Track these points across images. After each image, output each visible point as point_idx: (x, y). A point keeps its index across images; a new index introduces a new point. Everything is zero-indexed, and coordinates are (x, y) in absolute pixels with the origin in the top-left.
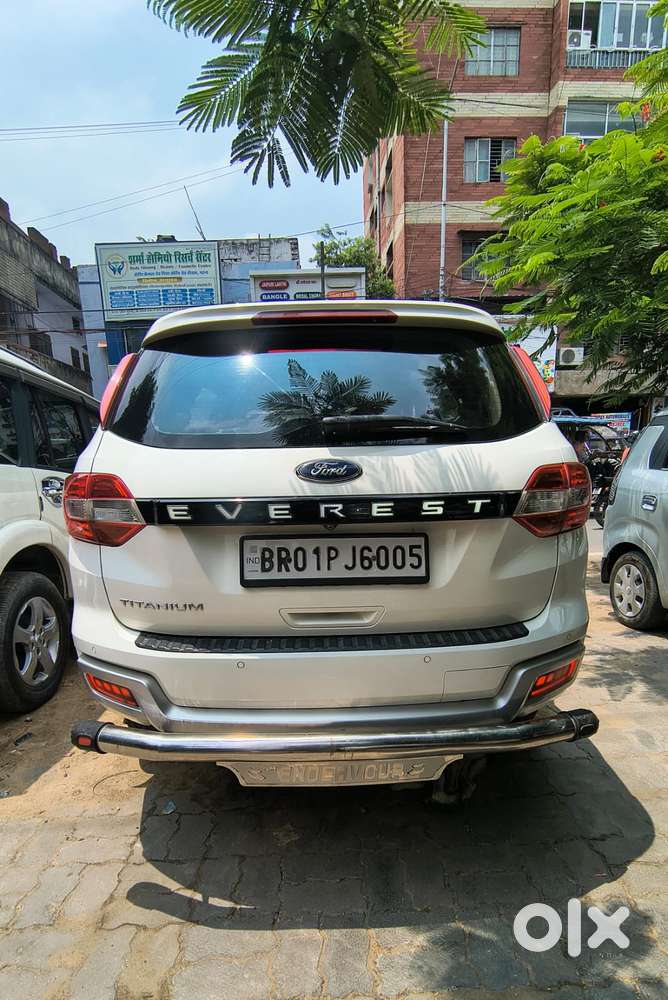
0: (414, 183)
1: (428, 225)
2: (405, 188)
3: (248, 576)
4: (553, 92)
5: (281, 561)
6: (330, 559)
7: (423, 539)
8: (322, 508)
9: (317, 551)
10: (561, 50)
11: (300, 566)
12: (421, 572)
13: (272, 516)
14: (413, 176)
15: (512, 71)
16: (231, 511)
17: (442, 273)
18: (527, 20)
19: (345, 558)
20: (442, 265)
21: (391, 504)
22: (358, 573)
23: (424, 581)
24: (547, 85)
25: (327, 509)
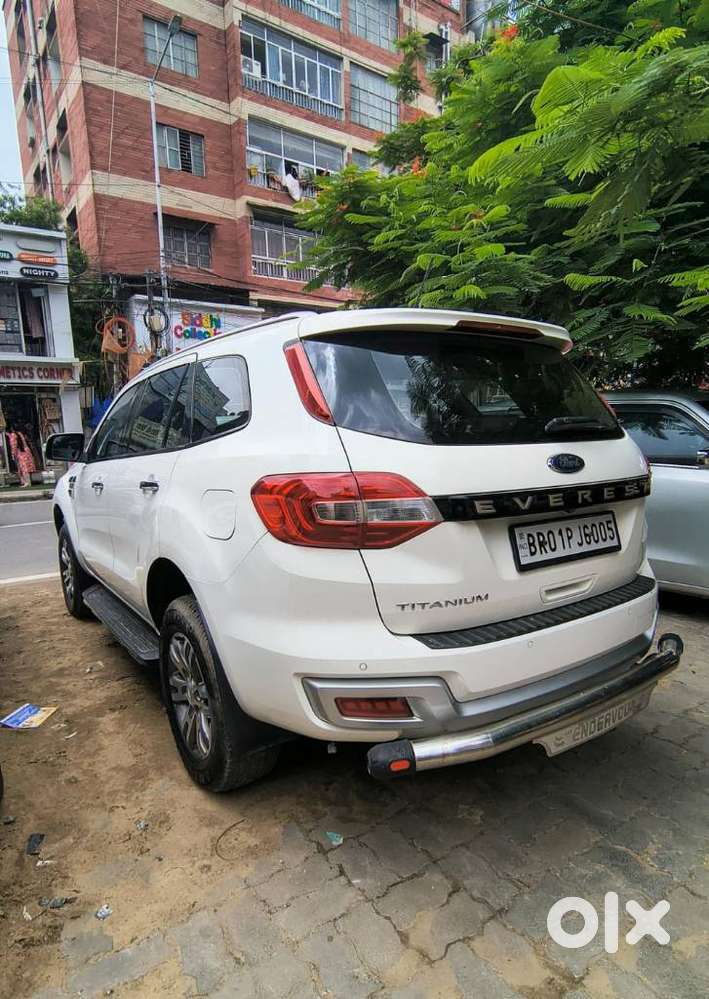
0: (101, 152)
1: (121, 199)
2: (91, 155)
3: (524, 561)
4: (233, 104)
5: (542, 544)
6: (569, 538)
7: (610, 516)
8: (580, 493)
9: (560, 533)
10: (236, 70)
11: (553, 547)
12: (614, 543)
13: (552, 504)
14: (99, 145)
15: (192, 73)
16: (524, 501)
17: (162, 254)
18: (202, 32)
19: (576, 538)
20: (162, 246)
21: (613, 489)
22: (586, 548)
23: (618, 548)
24: (227, 96)
25: (582, 495)
